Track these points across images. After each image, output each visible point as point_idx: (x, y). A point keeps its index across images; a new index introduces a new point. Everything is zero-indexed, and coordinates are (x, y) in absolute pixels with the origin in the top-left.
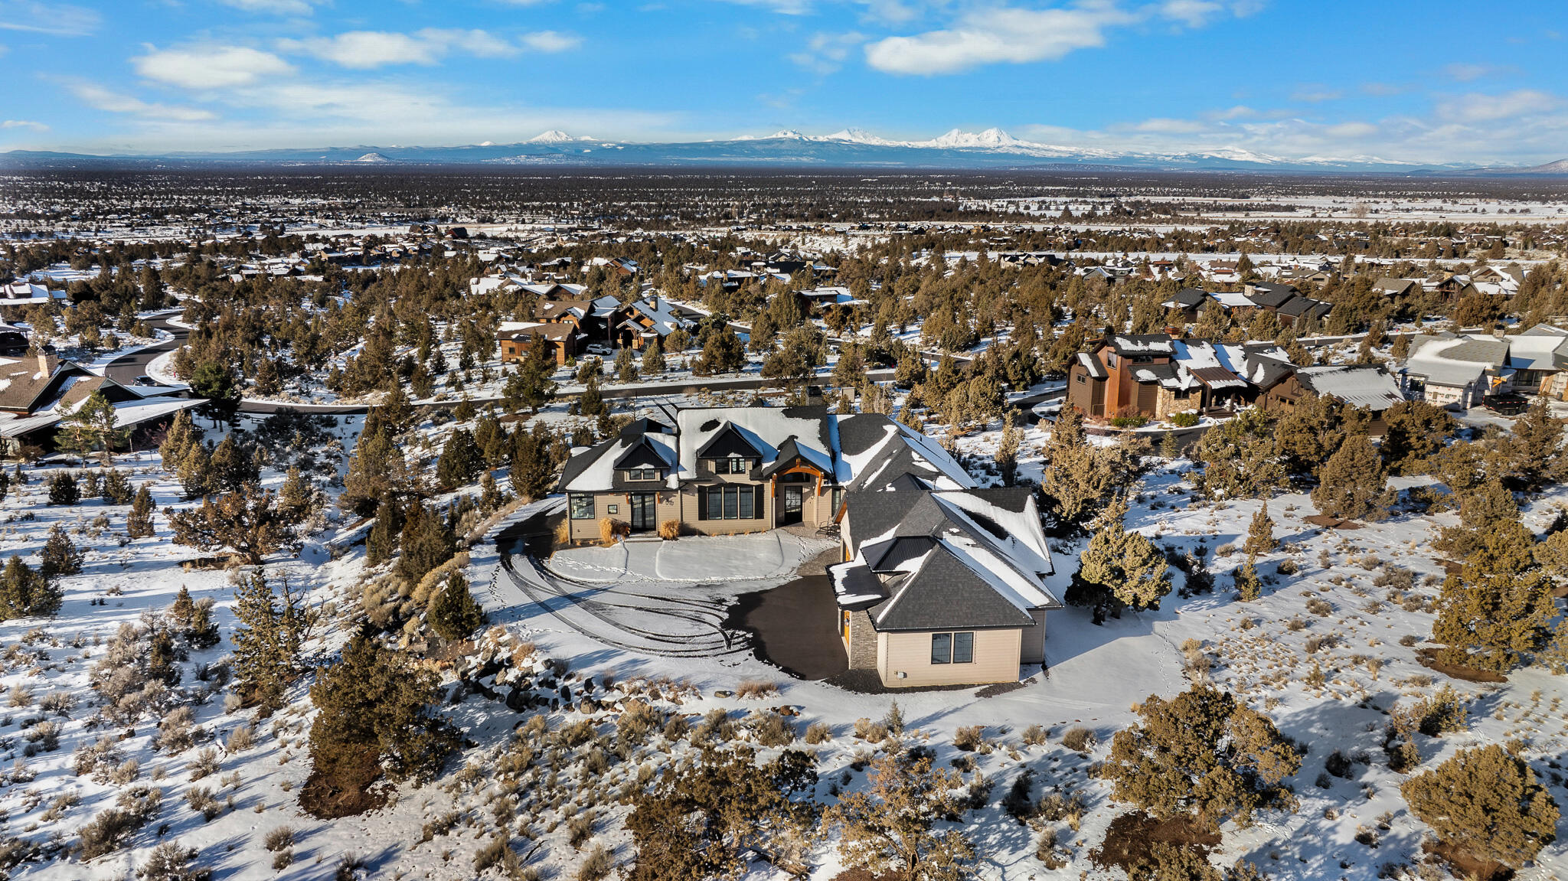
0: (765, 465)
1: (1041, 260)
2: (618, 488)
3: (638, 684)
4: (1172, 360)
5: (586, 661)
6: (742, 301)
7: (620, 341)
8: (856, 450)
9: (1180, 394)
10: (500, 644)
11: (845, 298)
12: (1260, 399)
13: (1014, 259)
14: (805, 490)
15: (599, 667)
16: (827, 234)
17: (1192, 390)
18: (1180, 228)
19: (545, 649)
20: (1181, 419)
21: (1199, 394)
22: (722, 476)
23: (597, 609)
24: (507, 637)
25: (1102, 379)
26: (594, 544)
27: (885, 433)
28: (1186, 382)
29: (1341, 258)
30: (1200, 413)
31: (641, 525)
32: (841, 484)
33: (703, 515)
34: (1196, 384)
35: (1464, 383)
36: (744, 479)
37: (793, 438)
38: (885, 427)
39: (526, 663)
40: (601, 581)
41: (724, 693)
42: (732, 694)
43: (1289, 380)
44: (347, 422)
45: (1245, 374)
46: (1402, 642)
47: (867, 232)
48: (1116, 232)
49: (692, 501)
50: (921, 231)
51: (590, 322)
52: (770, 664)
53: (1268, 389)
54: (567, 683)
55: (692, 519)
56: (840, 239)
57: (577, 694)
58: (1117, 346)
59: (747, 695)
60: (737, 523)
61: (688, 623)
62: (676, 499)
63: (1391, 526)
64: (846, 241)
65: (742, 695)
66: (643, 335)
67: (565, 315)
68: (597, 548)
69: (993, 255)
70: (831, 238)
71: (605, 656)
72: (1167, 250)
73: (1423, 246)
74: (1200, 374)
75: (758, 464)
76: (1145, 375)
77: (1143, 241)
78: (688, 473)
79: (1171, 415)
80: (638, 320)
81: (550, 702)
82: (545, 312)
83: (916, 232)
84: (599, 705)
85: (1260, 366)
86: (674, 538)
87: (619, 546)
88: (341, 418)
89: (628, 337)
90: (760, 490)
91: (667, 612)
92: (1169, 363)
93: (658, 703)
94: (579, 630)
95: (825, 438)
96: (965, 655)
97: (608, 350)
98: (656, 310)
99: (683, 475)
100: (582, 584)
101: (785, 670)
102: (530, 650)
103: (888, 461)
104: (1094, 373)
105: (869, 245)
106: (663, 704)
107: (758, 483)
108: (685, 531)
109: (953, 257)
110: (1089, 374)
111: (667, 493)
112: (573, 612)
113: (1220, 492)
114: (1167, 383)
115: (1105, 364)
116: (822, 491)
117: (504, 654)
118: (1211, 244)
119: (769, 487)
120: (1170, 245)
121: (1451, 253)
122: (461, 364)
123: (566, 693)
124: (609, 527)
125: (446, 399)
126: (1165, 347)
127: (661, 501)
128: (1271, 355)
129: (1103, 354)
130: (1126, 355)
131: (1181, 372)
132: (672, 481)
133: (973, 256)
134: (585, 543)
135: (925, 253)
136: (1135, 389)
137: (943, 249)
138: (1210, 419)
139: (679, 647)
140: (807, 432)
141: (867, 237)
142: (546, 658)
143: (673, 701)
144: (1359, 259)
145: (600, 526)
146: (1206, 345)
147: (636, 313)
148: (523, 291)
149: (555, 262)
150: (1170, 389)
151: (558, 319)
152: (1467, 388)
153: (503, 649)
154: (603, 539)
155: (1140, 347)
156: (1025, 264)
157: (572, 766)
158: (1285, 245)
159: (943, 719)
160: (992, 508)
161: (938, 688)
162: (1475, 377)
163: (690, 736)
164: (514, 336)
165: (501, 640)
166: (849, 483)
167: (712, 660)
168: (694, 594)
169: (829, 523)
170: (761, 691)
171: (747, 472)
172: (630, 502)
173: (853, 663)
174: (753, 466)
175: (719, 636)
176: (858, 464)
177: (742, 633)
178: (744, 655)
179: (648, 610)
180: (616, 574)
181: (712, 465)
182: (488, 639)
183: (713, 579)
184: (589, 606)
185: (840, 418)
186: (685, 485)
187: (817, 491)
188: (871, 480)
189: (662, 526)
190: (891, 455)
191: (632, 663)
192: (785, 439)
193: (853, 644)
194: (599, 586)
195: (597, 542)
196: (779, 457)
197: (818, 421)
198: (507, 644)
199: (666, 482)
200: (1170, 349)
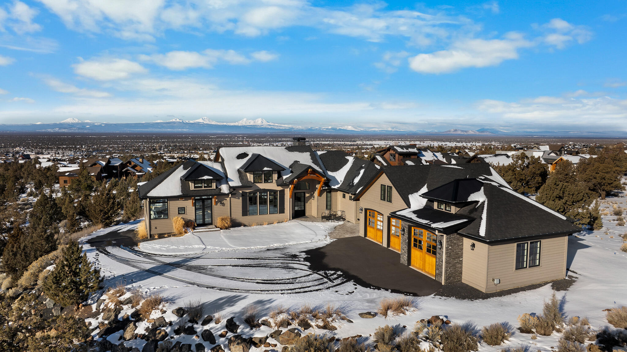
0: (284, 177)
2: (185, 195)
5: (218, 305)
8: (336, 169)
10: (121, 303)
14: (307, 195)
15: (238, 307)
19: (171, 301)
22: (258, 185)
23: (199, 269)
24: (128, 295)
26: (169, 236)
27: (348, 161)
31: (201, 221)
32: (333, 187)
33: (245, 213)
36: (273, 186)
37: (296, 162)
38: (347, 157)
39: (155, 315)
40: (191, 253)
41: (369, 313)
42: (375, 315)
49: (237, 203)
51: (108, 168)
52: (379, 289)
54: (206, 327)
55: (238, 215)
57: (221, 335)
59: (390, 313)
60: (267, 217)
61: (284, 271)
62: (227, 201)
65: (385, 314)
66: (137, 174)
68: (172, 239)
71: (231, 301)
75: (280, 176)
76: (410, 163)
78: (235, 182)
80: (134, 167)
81: (193, 348)
82: (84, 164)
85: (452, 160)
86: (226, 228)
87: (190, 234)
90: (282, 193)
91: (260, 266)
92: (417, 158)
93: (312, 331)
94: (193, 284)
95: (315, 162)
96: (536, 261)
98: (142, 163)
99: (231, 184)
100: (175, 256)
101: (393, 291)
102: (155, 303)
103: (362, 171)
104: (385, 164)
107: (280, 188)
108: (235, 224)
111: (221, 196)
112: (179, 273)
115: (388, 160)
116: (320, 194)
117: (127, 311)
119: (288, 193)
123: (208, 336)
124: (182, 223)
127: (216, 203)
129: (387, 155)
130: (401, 154)
131: (423, 162)
132: (224, 189)
134: (161, 236)
139: (291, 286)
140: (304, 159)
142: (175, 307)
143: (325, 327)
145: (176, 222)
147: (133, 164)
151: (90, 166)
153: (125, 307)
154: (175, 231)
155: (405, 151)
161: (523, 290)
164: (67, 174)
165: (122, 298)
166: (339, 186)
167: (327, 291)
168: (270, 254)
169: (327, 213)
170: (400, 308)
171: (274, 181)
172: (195, 205)
173: (446, 280)
174: (278, 178)
175: (316, 276)
176: (340, 175)
177: (332, 272)
178: (350, 286)
179: (242, 266)
180: (199, 249)
181: (250, 177)
182: (107, 301)
183: (276, 245)
184: (190, 268)
185: (319, 153)
186: (233, 190)
187: (316, 194)
188: (356, 180)
189: (218, 221)
190: (362, 168)
191: (260, 302)
192: (292, 162)
193: (447, 262)
194: (191, 256)
195: (170, 235)
196: (292, 172)
197: (308, 153)
198: (129, 301)
199: (220, 189)
200: (417, 151)
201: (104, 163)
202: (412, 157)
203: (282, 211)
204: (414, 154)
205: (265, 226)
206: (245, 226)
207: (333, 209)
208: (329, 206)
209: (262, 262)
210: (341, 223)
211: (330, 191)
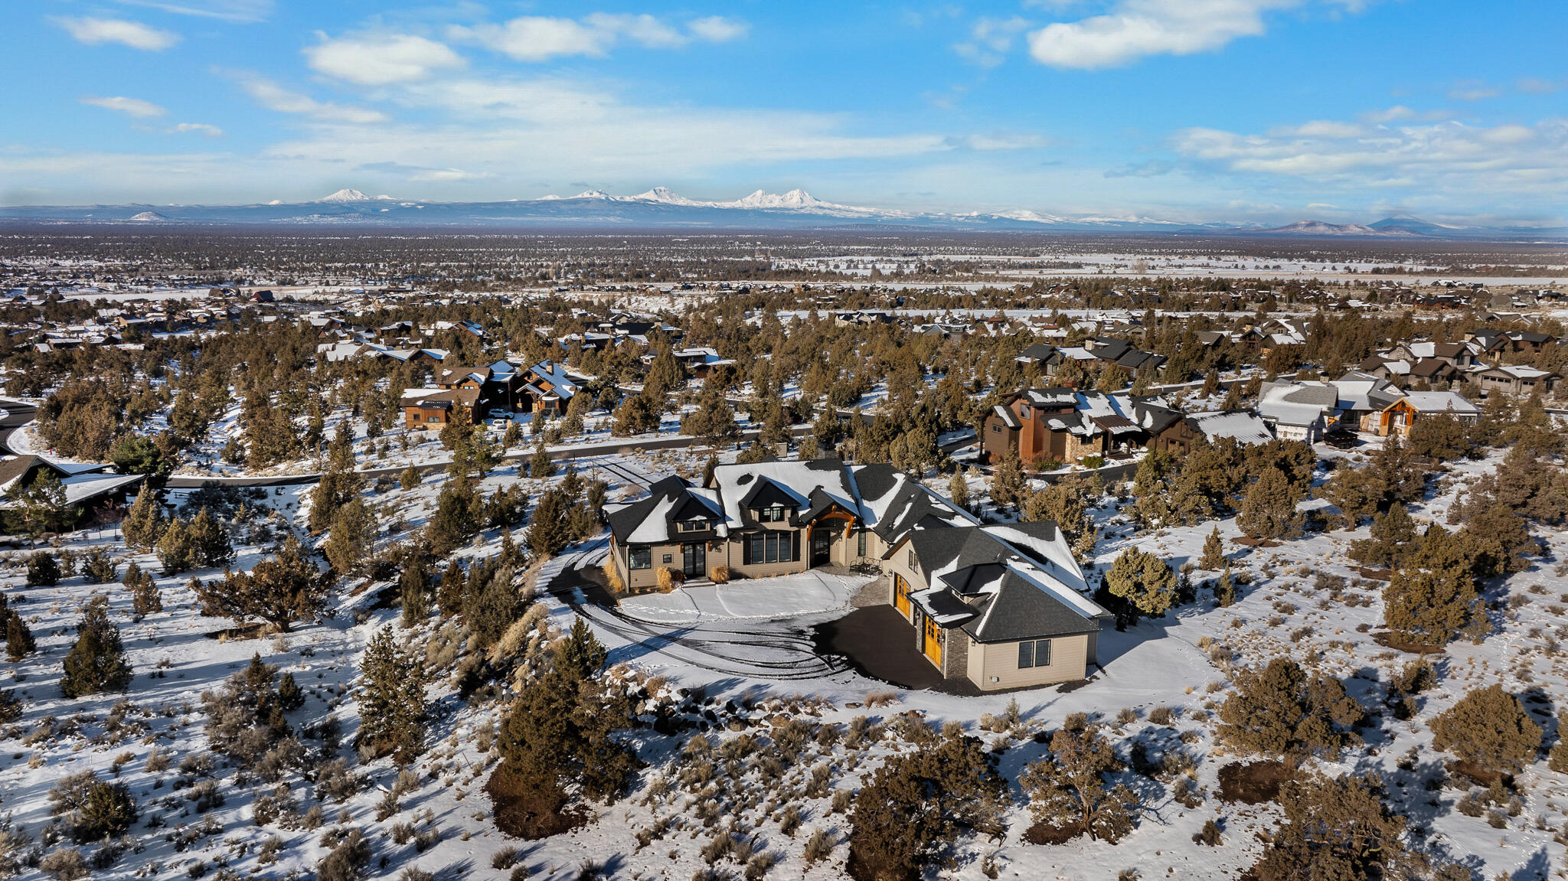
0: (801, 513)
1: (874, 318)
2: (673, 539)
3: (777, 702)
4: (1076, 410)
5: (718, 688)
6: (620, 363)
7: (520, 405)
8: (875, 496)
9: (1085, 439)
10: (627, 680)
11: (713, 359)
12: (1151, 441)
13: (848, 317)
14: (833, 534)
15: (737, 690)
16: (652, 294)
17: (1096, 436)
18: (988, 286)
19: (675, 681)
20: (1089, 462)
21: (1100, 440)
22: (764, 524)
23: (695, 645)
24: (631, 673)
25: (1016, 429)
26: (653, 591)
27: (895, 481)
28: (1090, 429)
29: (1143, 313)
30: (1104, 456)
31: (692, 573)
32: (867, 526)
33: (747, 560)
34: (1099, 430)
35: (1308, 423)
36: (784, 526)
37: (819, 487)
38: (896, 476)
39: (662, 694)
40: (683, 622)
41: (854, 704)
42: (861, 705)
43: (1178, 425)
44: (277, 493)
45: (1135, 420)
46: (1358, 629)
47: (691, 292)
48: (931, 290)
49: (737, 548)
50: (746, 290)
51: (490, 387)
52: (877, 679)
53: (1159, 434)
54: (709, 708)
55: (737, 562)
56: (666, 299)
57: (722, 716)
58: (1030, 399)
59: (874, 705)
60: (777, 566)
61: (785, 652)
62: (724, 547)
63: (1302, 542)
64: (672, 301)
65: (869, 705)
66: (544, 399)
67: (466, 380)
68: (657, 595)
69: (823, 314)
70: (657, 298)
71: (730, 684)
72: (982, 307)
73: (1207, 300)
74: (1099, 421)
75: (794, 512)
76: (1056, 423)
77: (960, 299)
78: (735, 523)
79: (1081, 458)
80: (537, 384)
81: (698, 724)
82: (444, 378)
83: (740, 292)
84: (746, 723)
85: (1148, 413)
86: (724, 582)
87: (677, 591)
88: (271, 490)
89: (528, 401)
90: (797, 534)
91: (759, 644)
92: (1073, 413)
93: (799, 717)
94: (692, 663)
95: (846, 487)
96: (1043, 660)
97: (510, 414)
98: (552, 374)
99: (731, 525)
100: (667, 625)
101: (889, 683)
102: (661, 682)
103: (909, 506)
104: (1011, 424)
105: (696, 305)
106: (803, 716)
107: (796, 529)
108: (735, 575)
109: (785, 316)
110: (1005, 424)
111: (716, 541)
112: (674, 648)
113: (1155, 522)
114: (1075, 430)
115: (1019, 415)
116: (850, 535)
117: (634, 688)
118: (1022, 300)
119: (805, 533)
120: (985, 302)
121: (1232, 306)
122: (368, 432)
123: (710, 715)
124: (668, 575)
125: (374, 466)
126: (1069, 398)
127: (710, 549)
128: (1153, 403)
129: (1016, 406)
130: (1039, 407)
131: (1085, 421)
132: (721, 530)
133: (804, 315)
134: (643, 591)
135: (757, 313)
136: (1047, 437)
137: (773, 309)
138: (1113, 461)
139: (790, 671)
140: (831, 482)
141: (692, 296)
142: (679, 688)
143: (812, 714)
144: (1159, 313)
145: (660, 574)
146: (1101, 396)
147: (535, 377)
148: (385, 356)
149: (395, 326)
150: (1077, 436)
151: (459, 385)
152: (1310, 427)
153: (631, 684)
154: (659, 584)
155: (1049, 399)
156: (860, 322)
157: (749, 773)
158: (1088, 300)
159: (1043, 711)
160: (1029, 539)
161: (1026, 689)
162: (1316, 417)
163: (843, 741)
164: (420, 403)
165: (627, 676)
166: (875, 525)
167: (824, 679)
168: (774, 628)
169: (859, 561)
170: (885, 700)
171: (786, 519)
172: (683, 551)
173: (948, 674)
174: (792, 514)
175: (818, 661)
176: (879, 508)
177: (836, 657)
178: (850, 674)
179: (741, 643)
180: (692, 615)
181: (755, 515)
182: (611, 677)
183: (782, 614)
184: (687, 643)
185: (855, 469)
186: (733, 534)
187: (844, 534)
188: (898, 522)
189: (712, 572)
190: (909, 499)
191: (758, 687)
192: (813, 488)
193: (948, 656)
194: (685, 626)
195: (654, 589)
196: (811, 506)
197: (838, 472)
198: (634, 679)
199: (716, 531)
200: (1073, 401)
201: (483, 378)
202: (1064, 411)
203: (796, 558)
204: (1068, 405)
205: (773, 579)
206: (747, 577)
207: (868, 553)
208: (861, 552)
209: (764, 638)
210: (874, 578)
211: (864, 530)
